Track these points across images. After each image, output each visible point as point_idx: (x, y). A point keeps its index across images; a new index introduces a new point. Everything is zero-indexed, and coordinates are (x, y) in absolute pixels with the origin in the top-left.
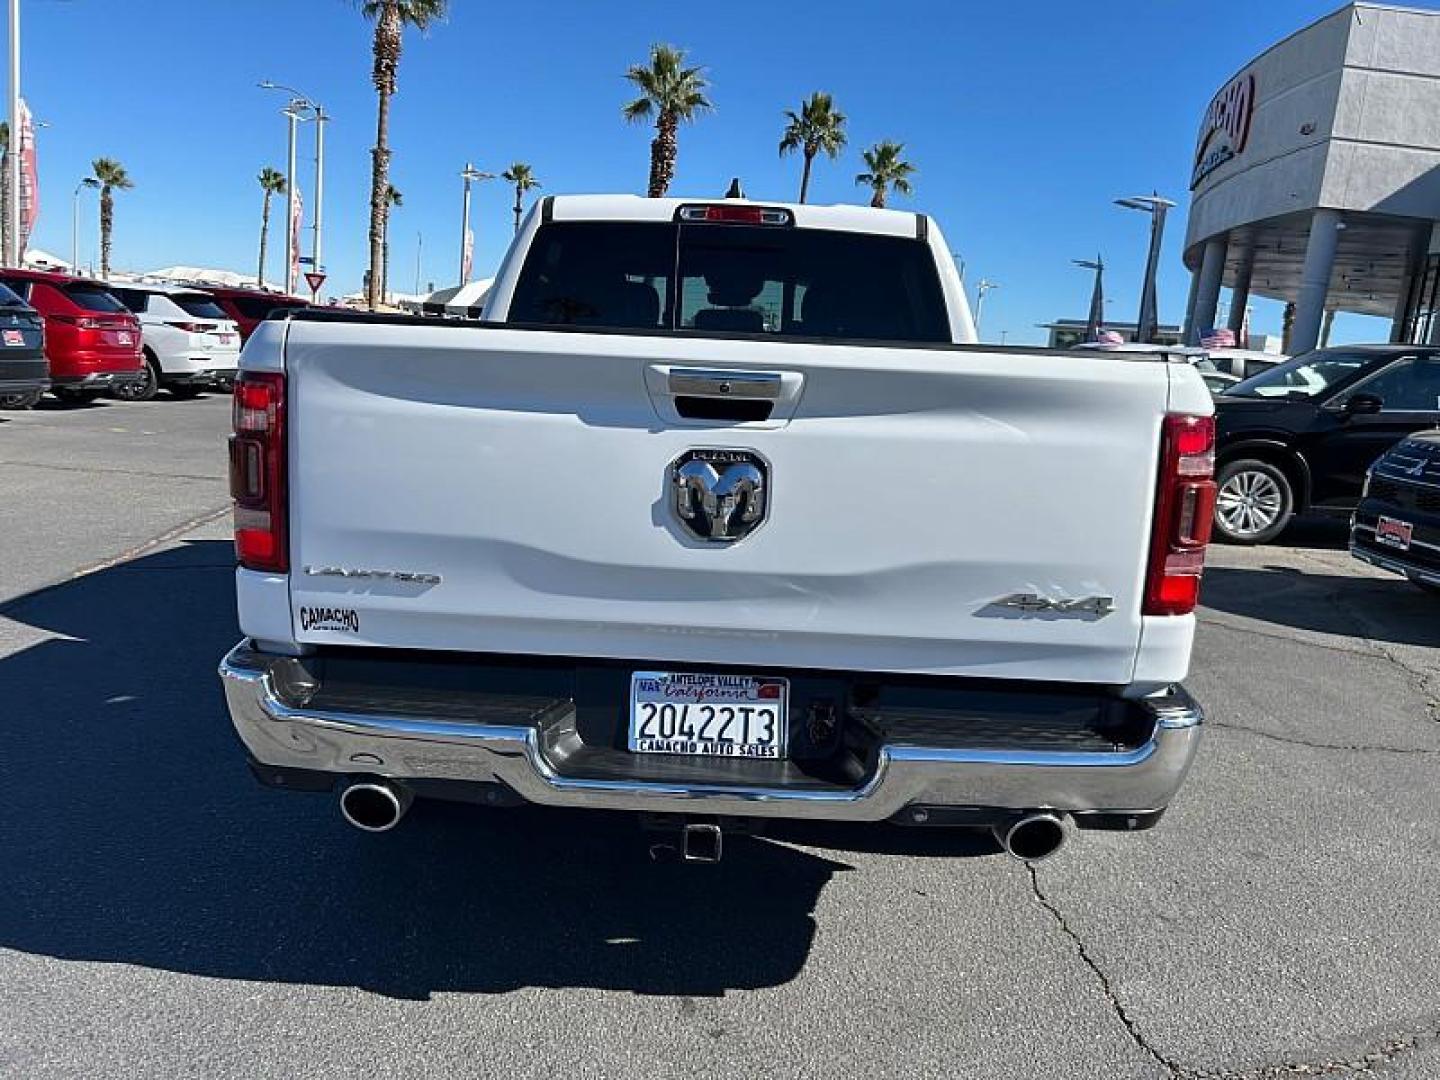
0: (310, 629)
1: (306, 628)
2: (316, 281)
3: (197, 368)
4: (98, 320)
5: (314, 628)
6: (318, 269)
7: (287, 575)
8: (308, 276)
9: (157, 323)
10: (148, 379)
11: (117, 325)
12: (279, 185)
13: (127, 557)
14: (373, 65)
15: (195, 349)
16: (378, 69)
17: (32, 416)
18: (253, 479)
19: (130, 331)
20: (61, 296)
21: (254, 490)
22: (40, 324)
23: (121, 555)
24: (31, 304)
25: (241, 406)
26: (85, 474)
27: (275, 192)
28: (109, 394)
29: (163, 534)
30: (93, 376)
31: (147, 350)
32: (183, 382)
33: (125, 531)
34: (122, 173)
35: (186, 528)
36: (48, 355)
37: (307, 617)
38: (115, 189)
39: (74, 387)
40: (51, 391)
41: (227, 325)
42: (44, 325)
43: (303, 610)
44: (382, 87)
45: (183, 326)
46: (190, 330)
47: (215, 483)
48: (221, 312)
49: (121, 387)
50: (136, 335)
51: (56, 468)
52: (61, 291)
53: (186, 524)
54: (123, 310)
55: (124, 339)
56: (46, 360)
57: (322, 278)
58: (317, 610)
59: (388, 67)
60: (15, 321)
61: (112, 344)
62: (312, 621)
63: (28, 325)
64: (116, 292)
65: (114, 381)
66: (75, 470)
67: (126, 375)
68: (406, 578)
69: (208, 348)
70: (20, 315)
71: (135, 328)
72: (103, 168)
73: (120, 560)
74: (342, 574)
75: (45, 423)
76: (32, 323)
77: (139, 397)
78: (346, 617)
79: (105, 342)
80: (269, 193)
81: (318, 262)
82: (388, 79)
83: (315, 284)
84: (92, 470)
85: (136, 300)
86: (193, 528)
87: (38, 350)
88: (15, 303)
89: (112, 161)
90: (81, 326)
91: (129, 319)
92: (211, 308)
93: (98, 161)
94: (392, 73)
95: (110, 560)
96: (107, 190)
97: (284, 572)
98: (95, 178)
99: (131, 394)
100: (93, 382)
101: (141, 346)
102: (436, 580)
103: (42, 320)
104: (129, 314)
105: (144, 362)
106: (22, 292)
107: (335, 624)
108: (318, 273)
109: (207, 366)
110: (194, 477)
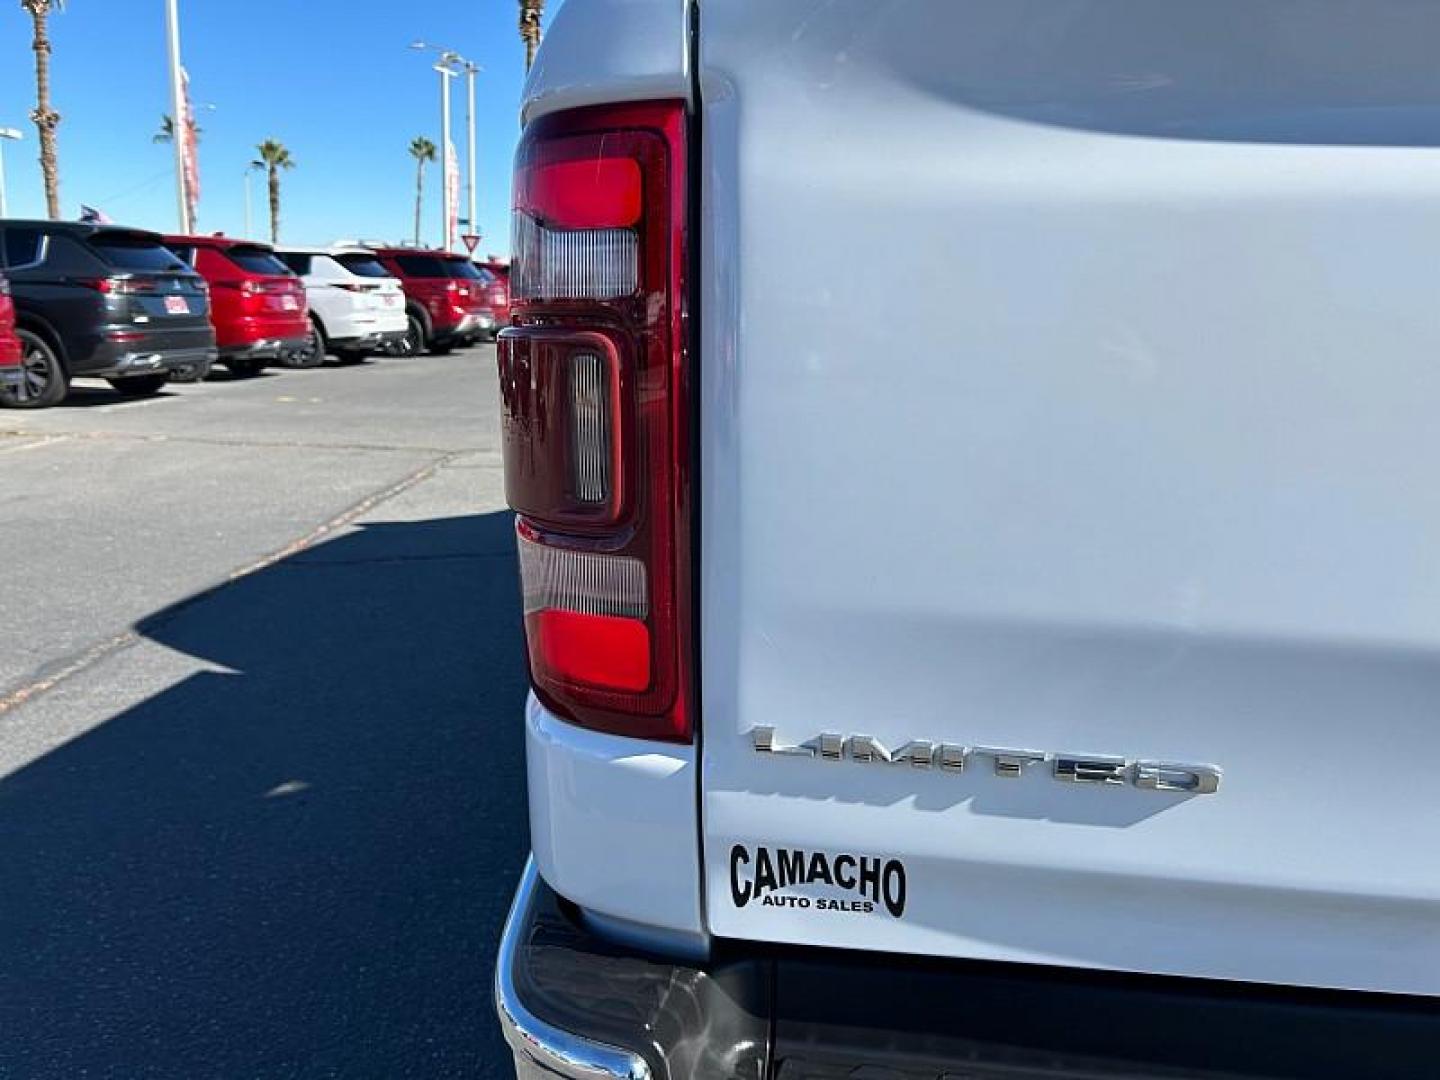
0: (752, 902)
1: (740, 900)
2: (472, 241)
3: (362, 331)
4: (263, 283)
5: (768, 900)
6: (474, 229)
7: (693, 749)
8: (464, 237)
9: (322, 287)
10: (315, 346)
11: (280, 288)
12: (430, 153)
13: (293, 549)
14: (519, 16)
15: (358, 311)
16: (523, 20)
17: (201, 389)
18: (589, 459)
19: (295, 295)
20: (224, 259)
21: (591, 490)
22: (203, 289)
23: (285, 548)
24: (196, 269)
25: (540, 223)
26: (249, 448)
27: (427, 159)
28: (278, 363)
29: (334, 518)
30: (261, 343)
31: (313, 315)
32: (350, 346)
33: (292, 514)
34: (285, 153)
35: (360, 509)
36: (214, 321)
37: (747, 874)
38: (279, 168)
39: (242, 356)
40: (218, 362)
41: (391, 285)
42: (208, 291)
43: (739, 852)
44: (528, 38)
45: (346, 287)
46: (355, 290)
47: (389, 454)
48: (384, 271)
49: (290, 356)
50: (300, 298)
51: (222, 443)
52: (225, 255)
53: (359, 503)
54: (286, 273)
55: (289, 304)
56: (212, 328)
57: (477, 238)
58: (782, 854)
59: (534, 17)
60: (177, 286)
61: (277, 308)
62: (761, 881)
63: (191, 291)
64: (279, 255)
65: (282, 348)
66: (240, 444)
67: (294, 342)
68: (1097, 771)
69: (373, 309)
70: (181, 279)
71: (301, 292)
72: (269, 148)
73: (285, 553)
74: (876, 755)
75: (214, 396)
76: (194, 287)
77: (306, 366)
78: (872, 877)
79: (269, 307)
80: (422, 161)
81: (474, 223)
82: (533, 29)
83: (471, 245)
84: (257, 444)
85: (300, 263)
86: (368, 509)
87: (202, 317)
88: (178, 267)
89: (275, 142)
90: (247, 291)
91: (294, 282)
92: (373, 268)
93: (263, 144)
94: (538, 24)
95: (273, 554)
96: (273, 171)
97: (685, 740)
98: (261, 160)
99: (299, 362)
100: (262, 350)
101: (306, 310)
102: (1192, 783)
103: (204, 285)
104: (293, 276)
105: (310, 327)
106: (186, 258)
107: (835, 891)
108: (474, 234)
109: (372, 328)
110: (364, 447)
